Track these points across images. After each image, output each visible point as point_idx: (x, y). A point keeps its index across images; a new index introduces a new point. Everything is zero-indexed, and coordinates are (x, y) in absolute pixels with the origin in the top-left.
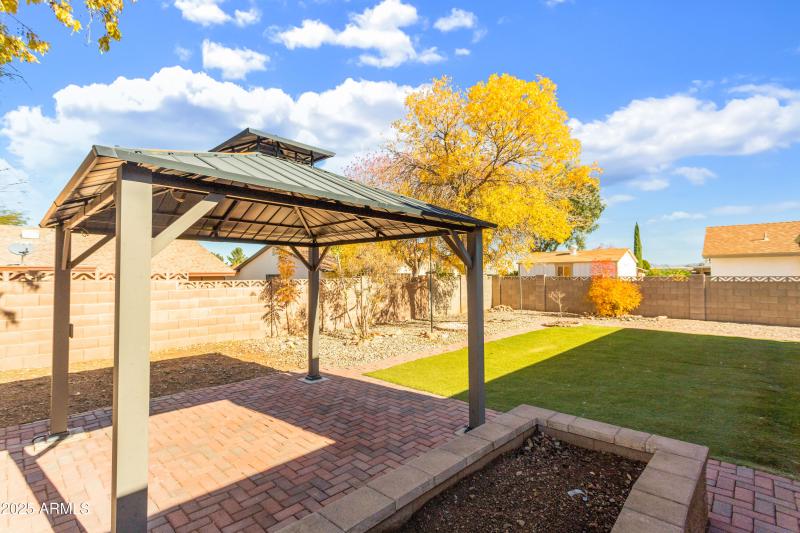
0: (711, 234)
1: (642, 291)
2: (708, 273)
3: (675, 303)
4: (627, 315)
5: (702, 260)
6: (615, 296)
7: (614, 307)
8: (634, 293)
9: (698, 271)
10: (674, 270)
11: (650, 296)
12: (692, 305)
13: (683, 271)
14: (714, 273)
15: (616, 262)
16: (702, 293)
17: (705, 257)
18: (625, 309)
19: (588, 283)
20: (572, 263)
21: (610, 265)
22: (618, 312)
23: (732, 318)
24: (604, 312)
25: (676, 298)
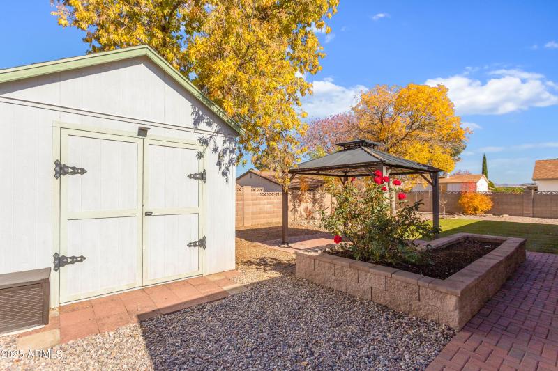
0: (539, 165)
1: (493, 200)
2: (536, 190)
3: (514, 207)
4: (483, 214)
5: (533, 182)
6: (477, 203)
7: (476, 209)
8: (487, 202)
9: (530, 188)
10: (512, 188)
11: (498, 203)
12: (525, 208)
13: (519, 188)
14: (540, 190)
15: (476, 183)
16: (532, 201)
17: (534, 180)
18: (482, 211)
19: (459, 195)
20: (447, 184)
21: (473, 185)
22: (477, 212)
23: (549, 215)
24: (469, 212)
25: (515, 204)
